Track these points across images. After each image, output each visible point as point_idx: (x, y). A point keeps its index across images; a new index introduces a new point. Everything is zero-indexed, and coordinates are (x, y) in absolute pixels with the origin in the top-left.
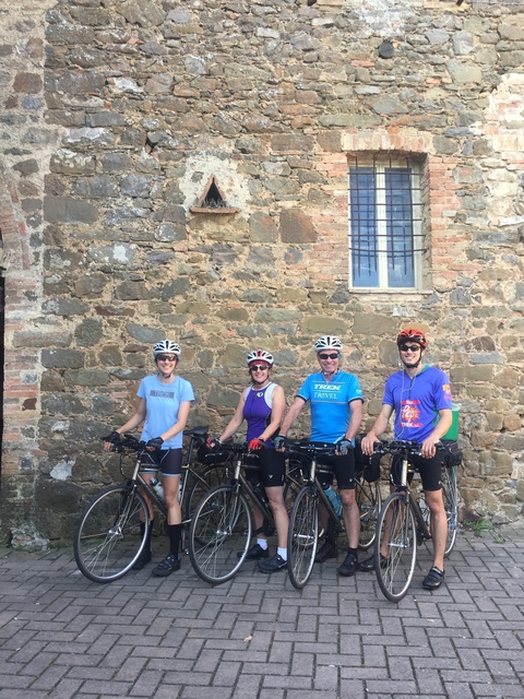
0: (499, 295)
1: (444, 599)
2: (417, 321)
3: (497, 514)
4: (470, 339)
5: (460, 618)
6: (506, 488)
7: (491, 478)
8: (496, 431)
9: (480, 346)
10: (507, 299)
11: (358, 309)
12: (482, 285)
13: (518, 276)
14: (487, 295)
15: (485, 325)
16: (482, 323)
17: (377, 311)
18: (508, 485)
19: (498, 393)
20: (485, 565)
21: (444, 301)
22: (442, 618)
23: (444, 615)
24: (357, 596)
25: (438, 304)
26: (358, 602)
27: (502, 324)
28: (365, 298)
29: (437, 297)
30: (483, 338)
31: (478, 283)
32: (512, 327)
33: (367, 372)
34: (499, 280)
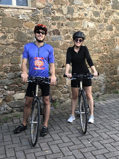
0: (61, 11)
1: (50, 140)
2: (30, 21)
3: (61, 99)
4: (51, 30)
5: (58, 148)
6: (64, 89)
7: (59, 85)
8: (61, 67)
9: (55, 33)
10: (65, 13)
11: (4, 15)
12: (55, 7)
13: (68, 4)
14: (57, 11)
15: (56, 24)
16: (55, 23)
17: (12, 16)
18: (65, 87)
19: (61, 52)
20: (61, 121)
21: (41, 13)
22: (51, 149)
23: (51, 147)
24: (13, 146)
25: (38, 14)
26: (14, 148)
27: (62, 24)
28: (7, 10)
29: (38, 11)
30: (56, 30)
31: (54, 6)
32: (66, 25)
33: (9, 45)
34: (62, 5)
